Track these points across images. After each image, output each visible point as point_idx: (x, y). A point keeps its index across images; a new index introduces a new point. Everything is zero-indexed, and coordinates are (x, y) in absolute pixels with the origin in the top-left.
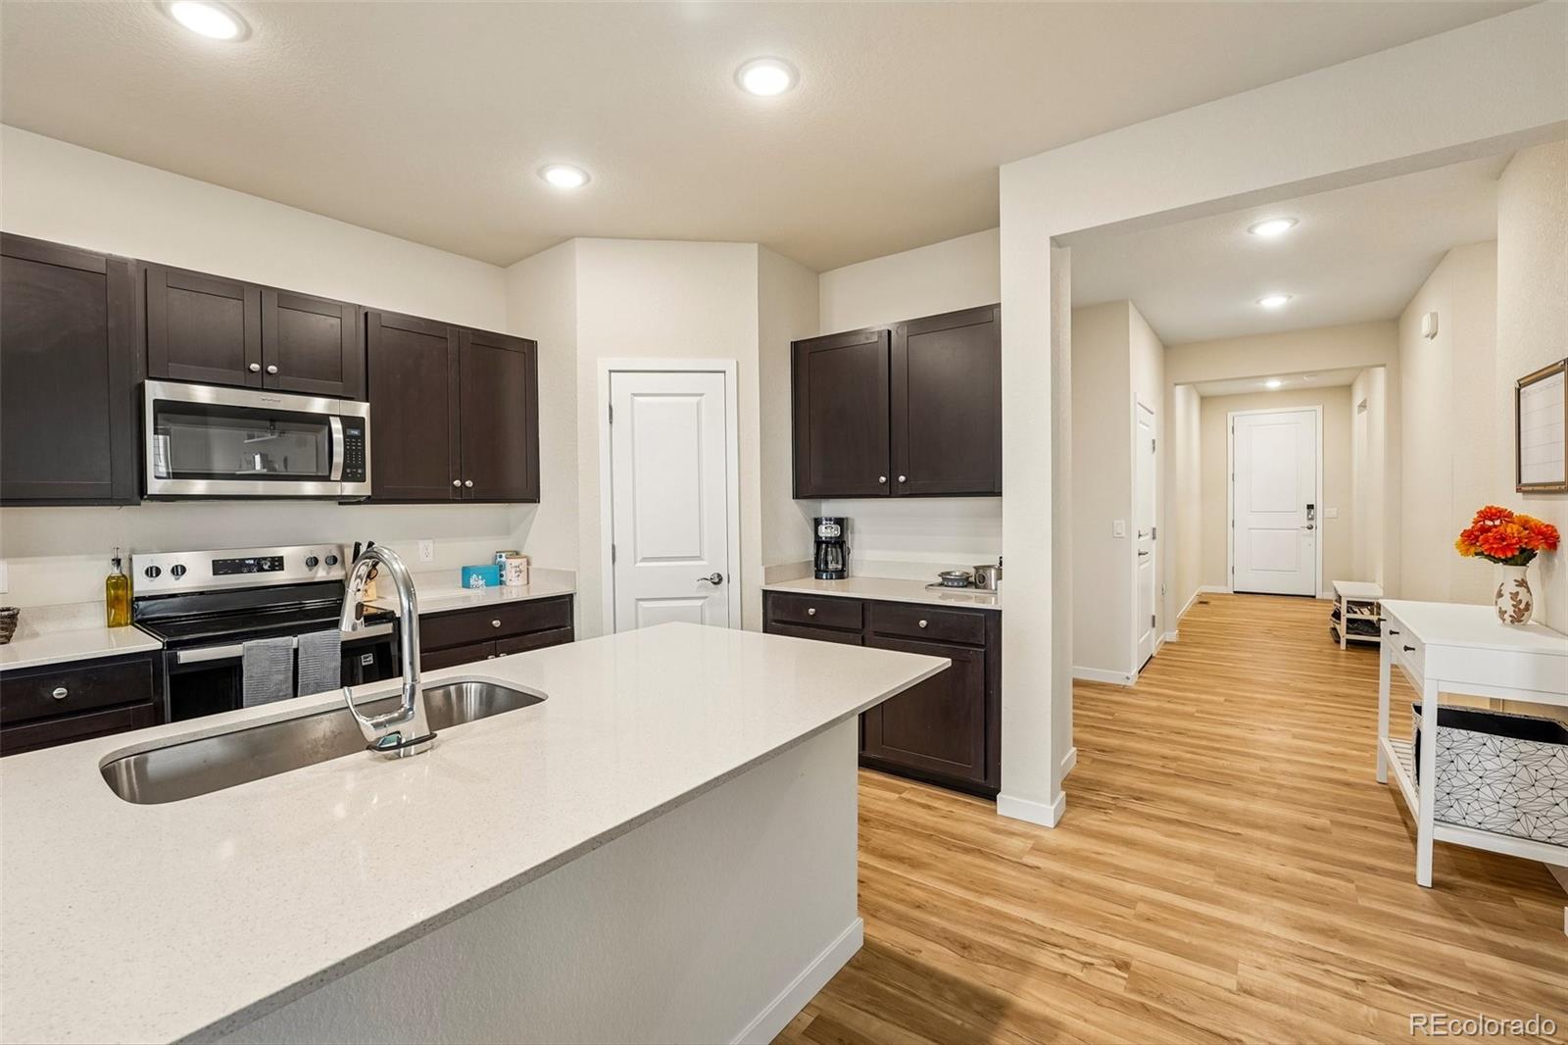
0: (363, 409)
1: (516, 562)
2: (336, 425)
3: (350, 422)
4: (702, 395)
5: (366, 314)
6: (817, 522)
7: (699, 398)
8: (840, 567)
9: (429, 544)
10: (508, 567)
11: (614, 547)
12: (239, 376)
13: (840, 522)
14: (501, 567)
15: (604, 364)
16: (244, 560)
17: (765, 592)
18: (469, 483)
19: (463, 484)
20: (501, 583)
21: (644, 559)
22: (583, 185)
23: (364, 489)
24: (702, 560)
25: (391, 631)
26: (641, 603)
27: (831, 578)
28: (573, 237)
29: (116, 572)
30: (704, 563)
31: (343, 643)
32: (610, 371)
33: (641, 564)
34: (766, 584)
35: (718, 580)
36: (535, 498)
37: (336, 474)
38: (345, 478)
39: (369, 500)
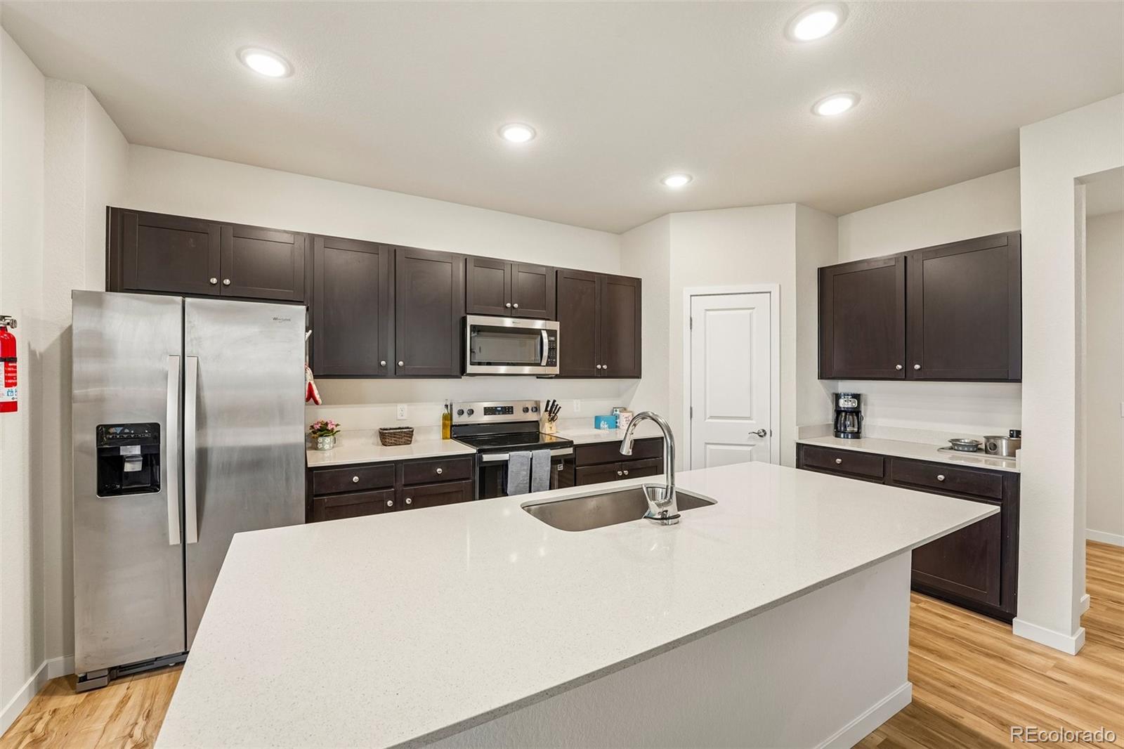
0: (555, 326)
1: (626, 415)
2: (545, 334)
3: (551, 333)
4: (754, 308)
5: (557, 272)
6: (837, 397)
7: (751, 311)
8: (856, 430)
9: (579, 401)
10: (621, 417)
11: (691, 408)
12: (501, 310)
13: (857, 397)
14: (617, 417)
15: (687, 291)
16: (496, 408)
17: (799, 446)
18: (605, 367)
19: (602, 367)
20: (617, 427)
21: (711, 417)
22: (689, 182)
23: (556, 370)
24: (752, 420)
25: (572, 452)
26: (708, 446)
27: (848, 438)
28: (670, 212)
29: (446, 412)
30: (754, 422)
31: (552, 457)
32: (691, 296)
33: (710, 420)
34: (800, 439)
35: (762, 434)
36: (638, 375)
37: (544, 363)
38: (548, 365)
39: (557, 377)
